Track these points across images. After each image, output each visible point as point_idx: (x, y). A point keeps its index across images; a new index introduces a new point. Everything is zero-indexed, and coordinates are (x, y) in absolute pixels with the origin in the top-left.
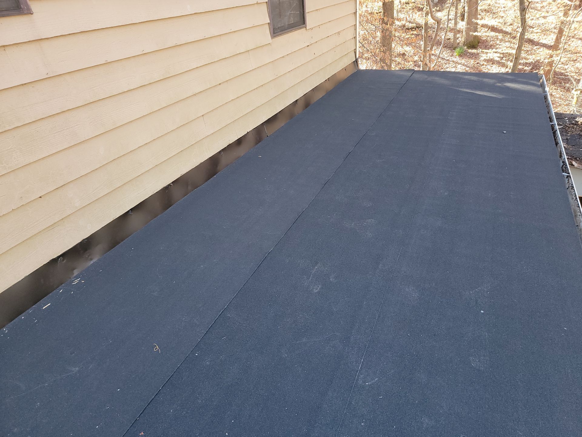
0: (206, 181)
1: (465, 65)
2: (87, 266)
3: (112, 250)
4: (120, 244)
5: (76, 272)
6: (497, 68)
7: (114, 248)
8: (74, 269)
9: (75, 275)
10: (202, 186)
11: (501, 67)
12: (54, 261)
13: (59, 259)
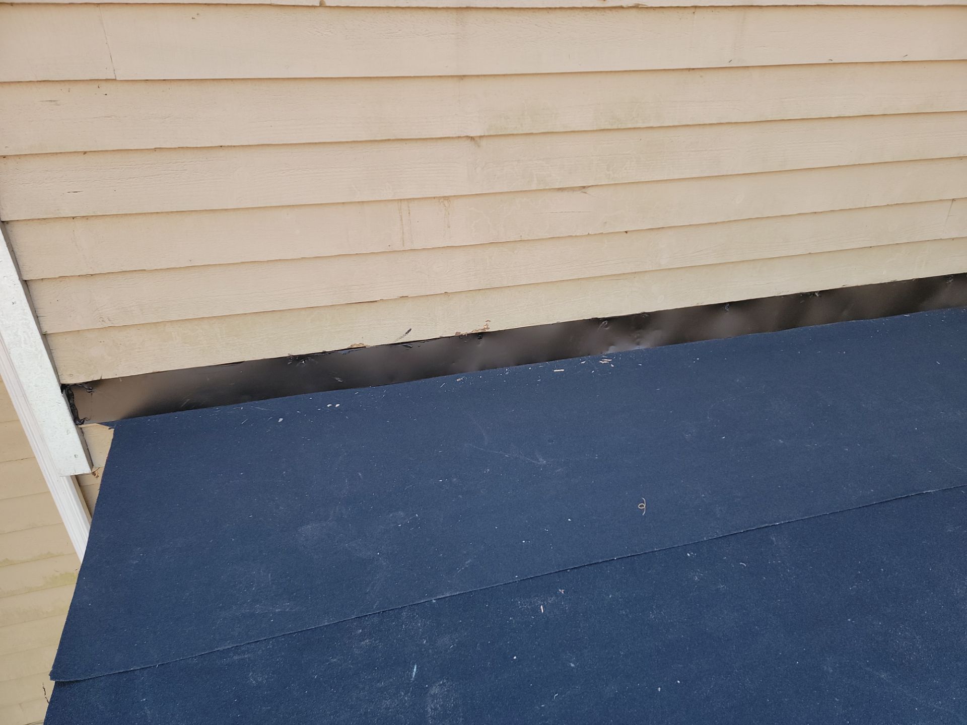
0: (885, 315)
2: (629, 350)
3: (670, 346)
4: (685, 344)
5: (612, 350)
7: (673, 345)
8: (612, 345)
9: (609, 352)
10: (871, 320)
12: (596, 321)
13: (603, 323)
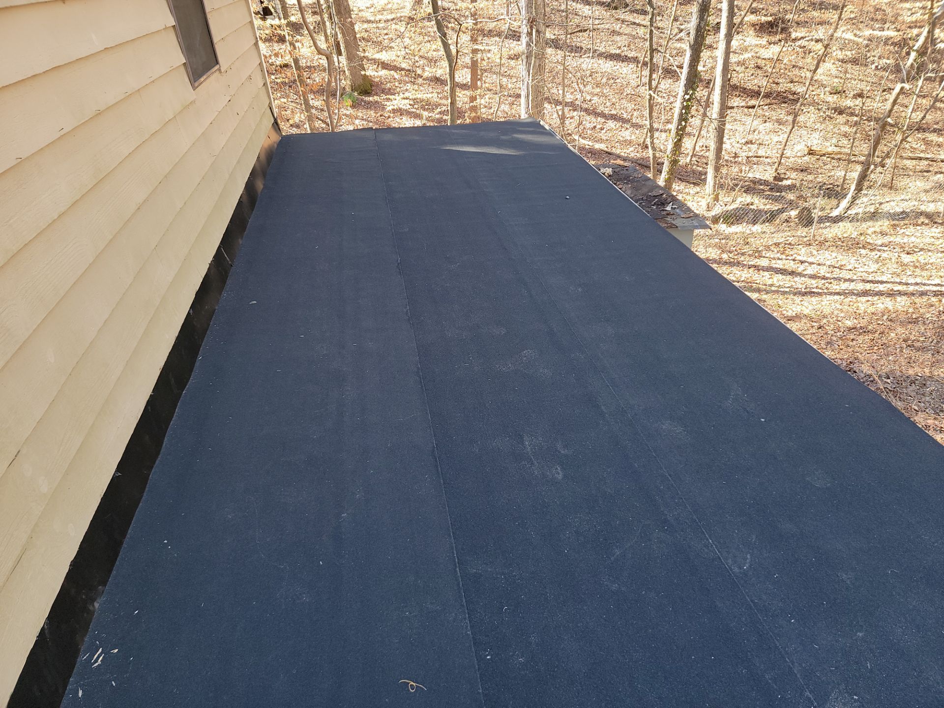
1: (365, 120)
6: (409, 119)
11: (413, 119)
